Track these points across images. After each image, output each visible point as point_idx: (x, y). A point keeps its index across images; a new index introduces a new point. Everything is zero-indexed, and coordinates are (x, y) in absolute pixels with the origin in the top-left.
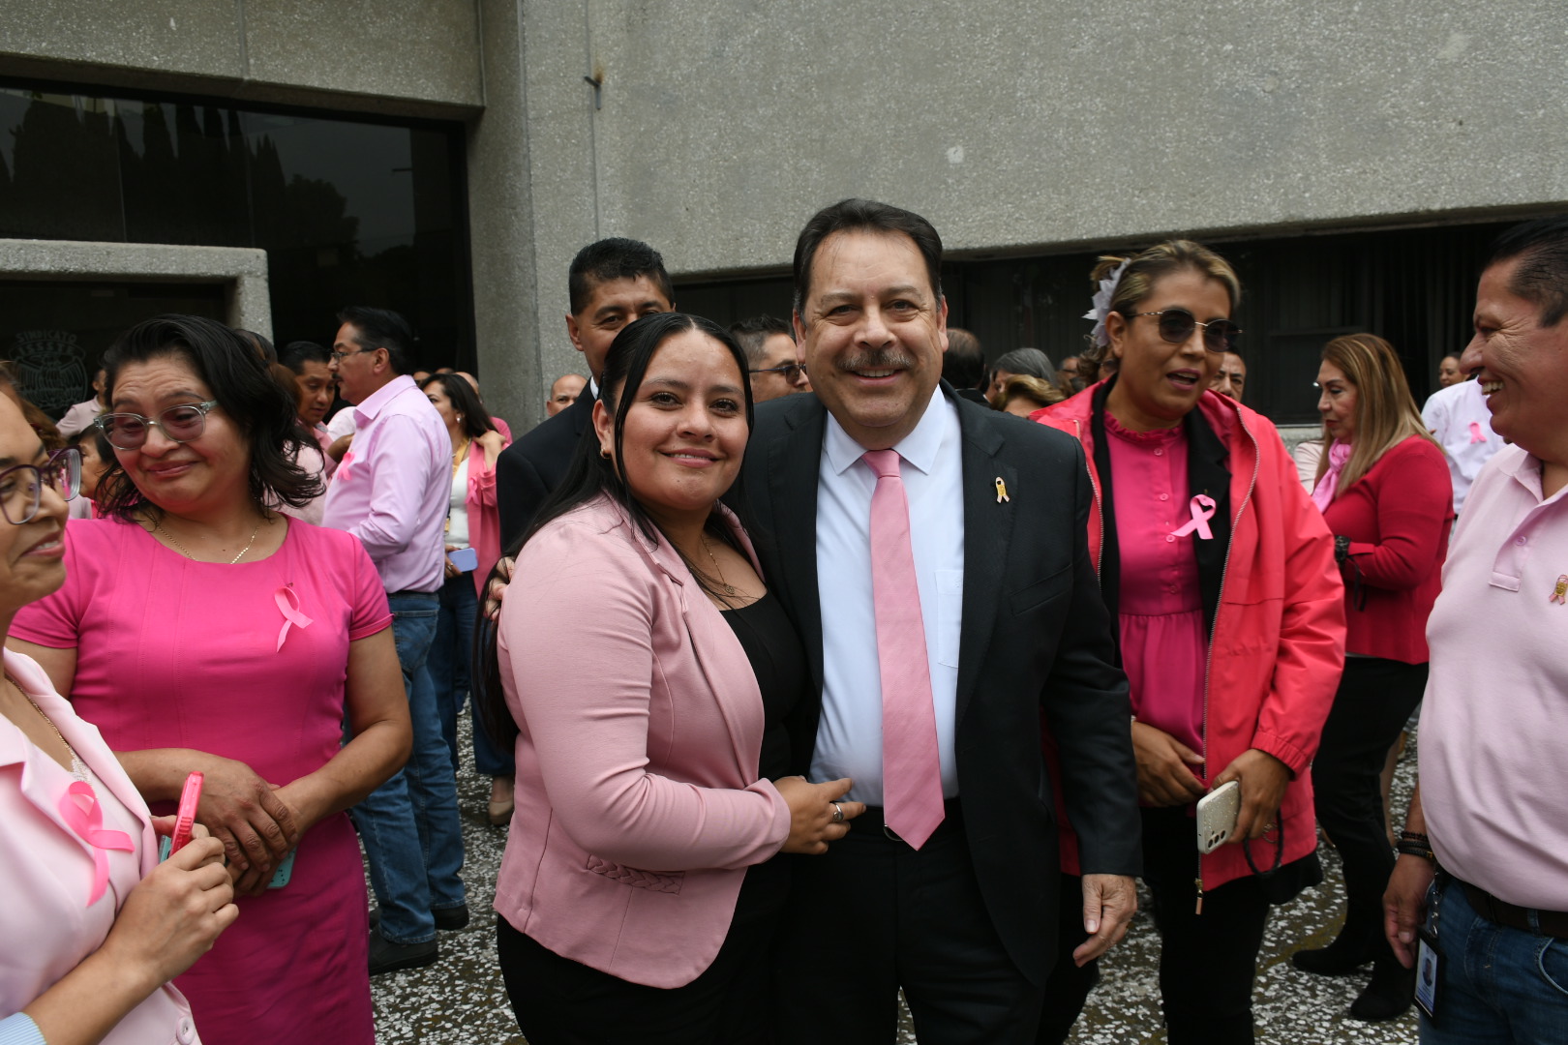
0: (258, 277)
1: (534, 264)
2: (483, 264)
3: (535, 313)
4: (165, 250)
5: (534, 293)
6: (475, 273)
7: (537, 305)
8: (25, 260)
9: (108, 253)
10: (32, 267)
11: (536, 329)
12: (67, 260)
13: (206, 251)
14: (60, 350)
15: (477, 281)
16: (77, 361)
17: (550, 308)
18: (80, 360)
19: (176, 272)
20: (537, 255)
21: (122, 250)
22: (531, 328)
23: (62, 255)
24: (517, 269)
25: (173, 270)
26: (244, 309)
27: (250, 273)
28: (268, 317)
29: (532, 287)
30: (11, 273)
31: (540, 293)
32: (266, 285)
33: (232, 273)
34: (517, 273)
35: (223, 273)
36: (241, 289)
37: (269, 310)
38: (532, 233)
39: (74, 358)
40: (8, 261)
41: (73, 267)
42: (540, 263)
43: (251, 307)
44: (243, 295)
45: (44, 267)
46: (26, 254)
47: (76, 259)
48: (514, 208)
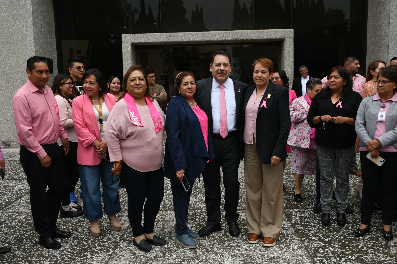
0: (290, 38)
1: (389, 27)
2: (371, 29)
3: (388, 46)
4: (263, 32)
5: (388, 38)
6: (368, 32)
7: (389, 42)
8: (225, 37)
9: (247, 33)
10: (227, 39)
11: (388, 52)
12: (236, 36)
13: (275, 31)
14: (234, 63)
15: (368, 35)
16: (238, 66)
17: (394, 43)
18: (239, 66)
19: (266, 38)
20: (390, 23)
21: (251, 32)
22: (386, 51)
23: (235, 35)
24: (382, 30)
25: (265, 37)
26: (285, 49)
27: (288, 37)
28: (293, 51)
29: (388, 35)
30: (221, 41)
31: (390, 38)
32: (293, 40)
33: (283, 37)
34: (382, 31)
35: (280, 37)
36: (285, 42)
37: (293, 49)
38: (389, 15)
39: (237, 65)
40: (221, 37)
41: (237, 38)
42: (391, 26)
43: (287, 48)
44: (286, 44)
45: (230, 39)
46: (226, 35)
47: (239, 36)
48: (384, 7)
